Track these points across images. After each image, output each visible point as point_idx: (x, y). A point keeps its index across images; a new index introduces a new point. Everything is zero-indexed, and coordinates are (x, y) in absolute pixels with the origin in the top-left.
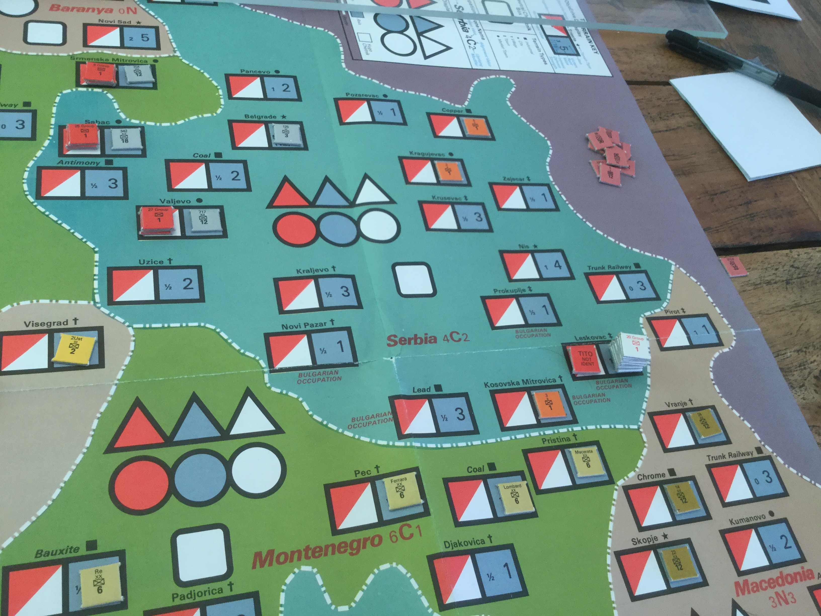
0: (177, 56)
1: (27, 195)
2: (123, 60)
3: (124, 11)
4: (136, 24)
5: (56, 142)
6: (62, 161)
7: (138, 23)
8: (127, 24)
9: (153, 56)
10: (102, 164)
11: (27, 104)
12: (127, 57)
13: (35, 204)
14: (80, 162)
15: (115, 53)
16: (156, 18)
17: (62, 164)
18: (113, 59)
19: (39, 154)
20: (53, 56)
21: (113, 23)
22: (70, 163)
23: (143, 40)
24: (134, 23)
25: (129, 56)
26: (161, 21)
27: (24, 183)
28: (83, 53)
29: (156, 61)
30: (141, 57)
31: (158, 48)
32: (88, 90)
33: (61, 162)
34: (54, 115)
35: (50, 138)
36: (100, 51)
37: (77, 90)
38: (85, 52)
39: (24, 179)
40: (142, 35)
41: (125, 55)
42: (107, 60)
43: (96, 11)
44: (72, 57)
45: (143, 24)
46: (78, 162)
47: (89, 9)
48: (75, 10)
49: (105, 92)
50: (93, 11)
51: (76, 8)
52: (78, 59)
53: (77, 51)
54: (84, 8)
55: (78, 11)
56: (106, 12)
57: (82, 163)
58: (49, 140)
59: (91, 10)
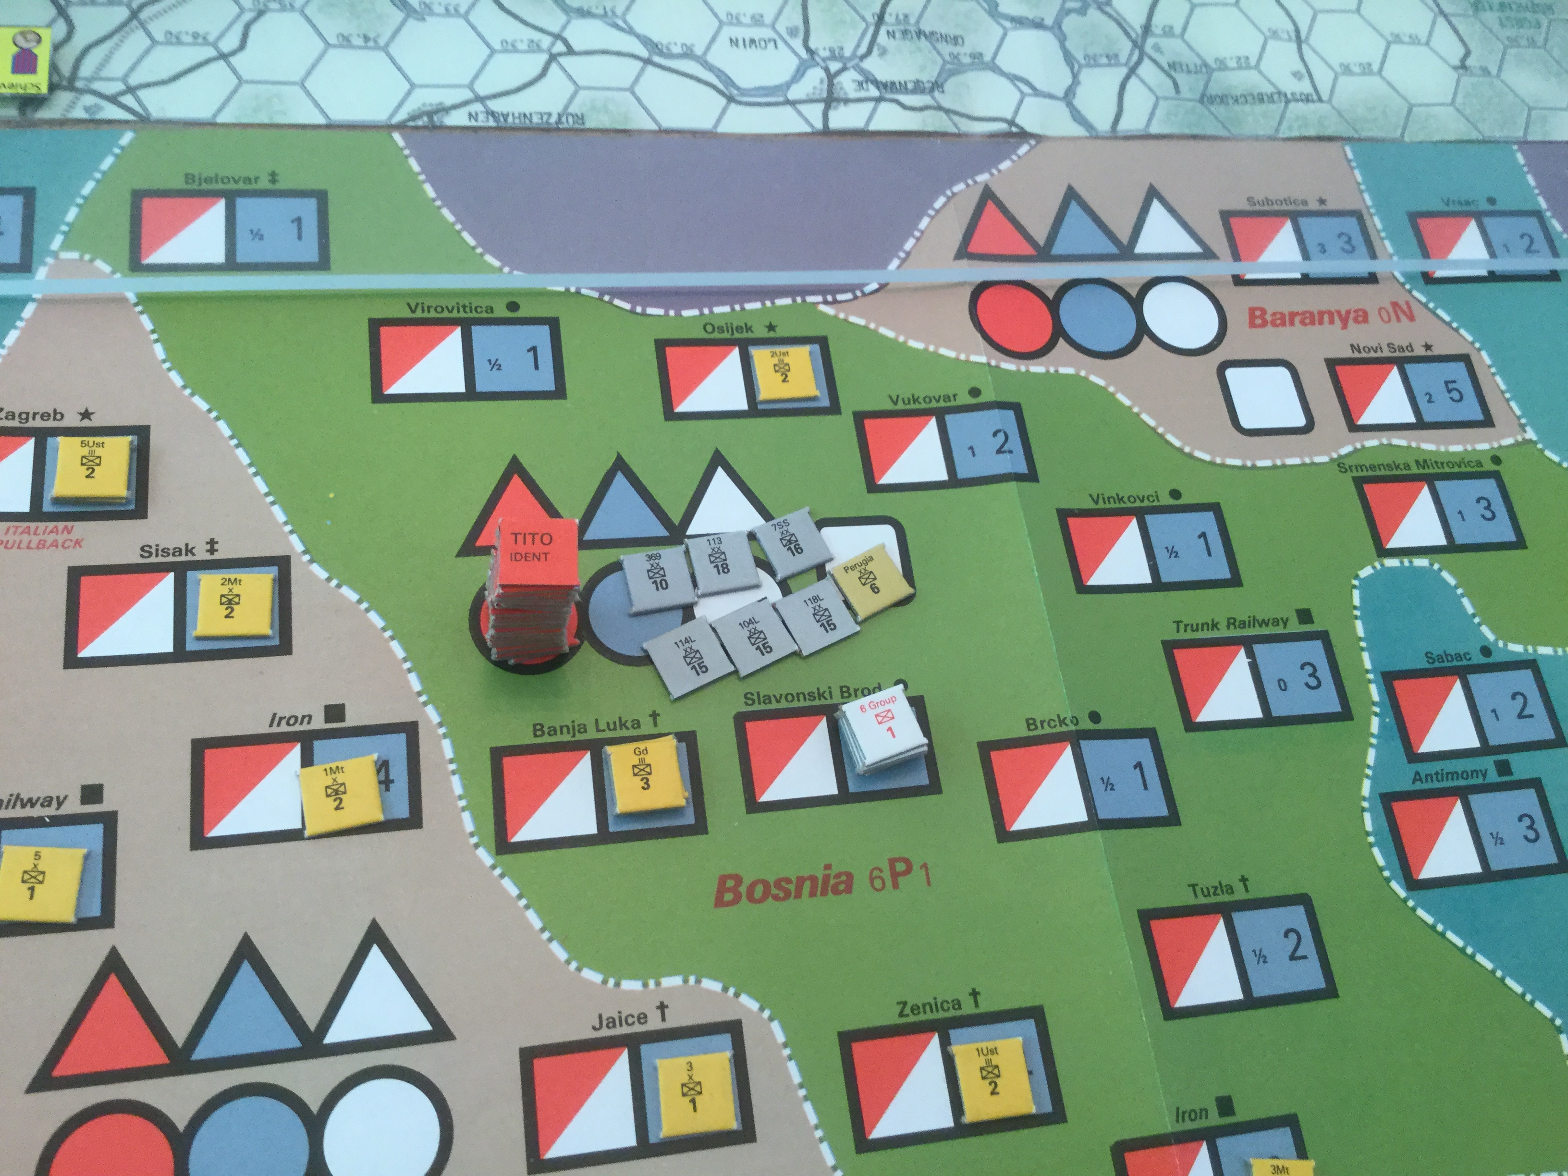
0: (1530, 441)
1: (1388, 880)
2: (1436, 462)
3: (1389, 315)
4: (1423, 352)
5: (1390, 720)
6: (1417, 773)
7: (1428, 347)
8: (1407, 354)
9: (1483, 446)
10: (1493, 777)
11: (1305, 616)
12: (1437, 453)
13: (1411, 903)
14: (1452, 774)
15: (1414, 445)
16: (1456, 330)
17: (1421, 780)
18: (1417, 462)
19: (1371, 757)
20: (1304, 465)
21: (1379, 354)
22: (1434, 777)
23: (1451, 398)
24: (1420, 351)
25: (1442, 449)
26: (1470, 338)
27: (1371, 845)
28: (1356, 450)
29: (1496, 460)
30: (1466, 450)
31: (1488, 422)
32: (1402, 563)
33: (1417, 777)
34: (1363, 644)
35: (1377, 710)
36: (1385, 441)
37: (1382, 565)
38: (1359, 446)
39: (1368, 834)
40: (1447, 383)
41: (1432, 447)
42: (1407, 466)
43: (1337, 319)
44: (1340, 464)
45: (1436, 351)
46: (1447, 774)
47: (1321, 314)
48: (1297, 319)
49: (1436, 566)
50: (1332, 322)
51: (1297, 313)
52: (1354, 468)
53: (1342, 445)
54: (1312, 314)
55: (1303, 323)
56: (1356, 321)
57: (1455, 776)
58: (1376, 714)
59: (1326, 318)
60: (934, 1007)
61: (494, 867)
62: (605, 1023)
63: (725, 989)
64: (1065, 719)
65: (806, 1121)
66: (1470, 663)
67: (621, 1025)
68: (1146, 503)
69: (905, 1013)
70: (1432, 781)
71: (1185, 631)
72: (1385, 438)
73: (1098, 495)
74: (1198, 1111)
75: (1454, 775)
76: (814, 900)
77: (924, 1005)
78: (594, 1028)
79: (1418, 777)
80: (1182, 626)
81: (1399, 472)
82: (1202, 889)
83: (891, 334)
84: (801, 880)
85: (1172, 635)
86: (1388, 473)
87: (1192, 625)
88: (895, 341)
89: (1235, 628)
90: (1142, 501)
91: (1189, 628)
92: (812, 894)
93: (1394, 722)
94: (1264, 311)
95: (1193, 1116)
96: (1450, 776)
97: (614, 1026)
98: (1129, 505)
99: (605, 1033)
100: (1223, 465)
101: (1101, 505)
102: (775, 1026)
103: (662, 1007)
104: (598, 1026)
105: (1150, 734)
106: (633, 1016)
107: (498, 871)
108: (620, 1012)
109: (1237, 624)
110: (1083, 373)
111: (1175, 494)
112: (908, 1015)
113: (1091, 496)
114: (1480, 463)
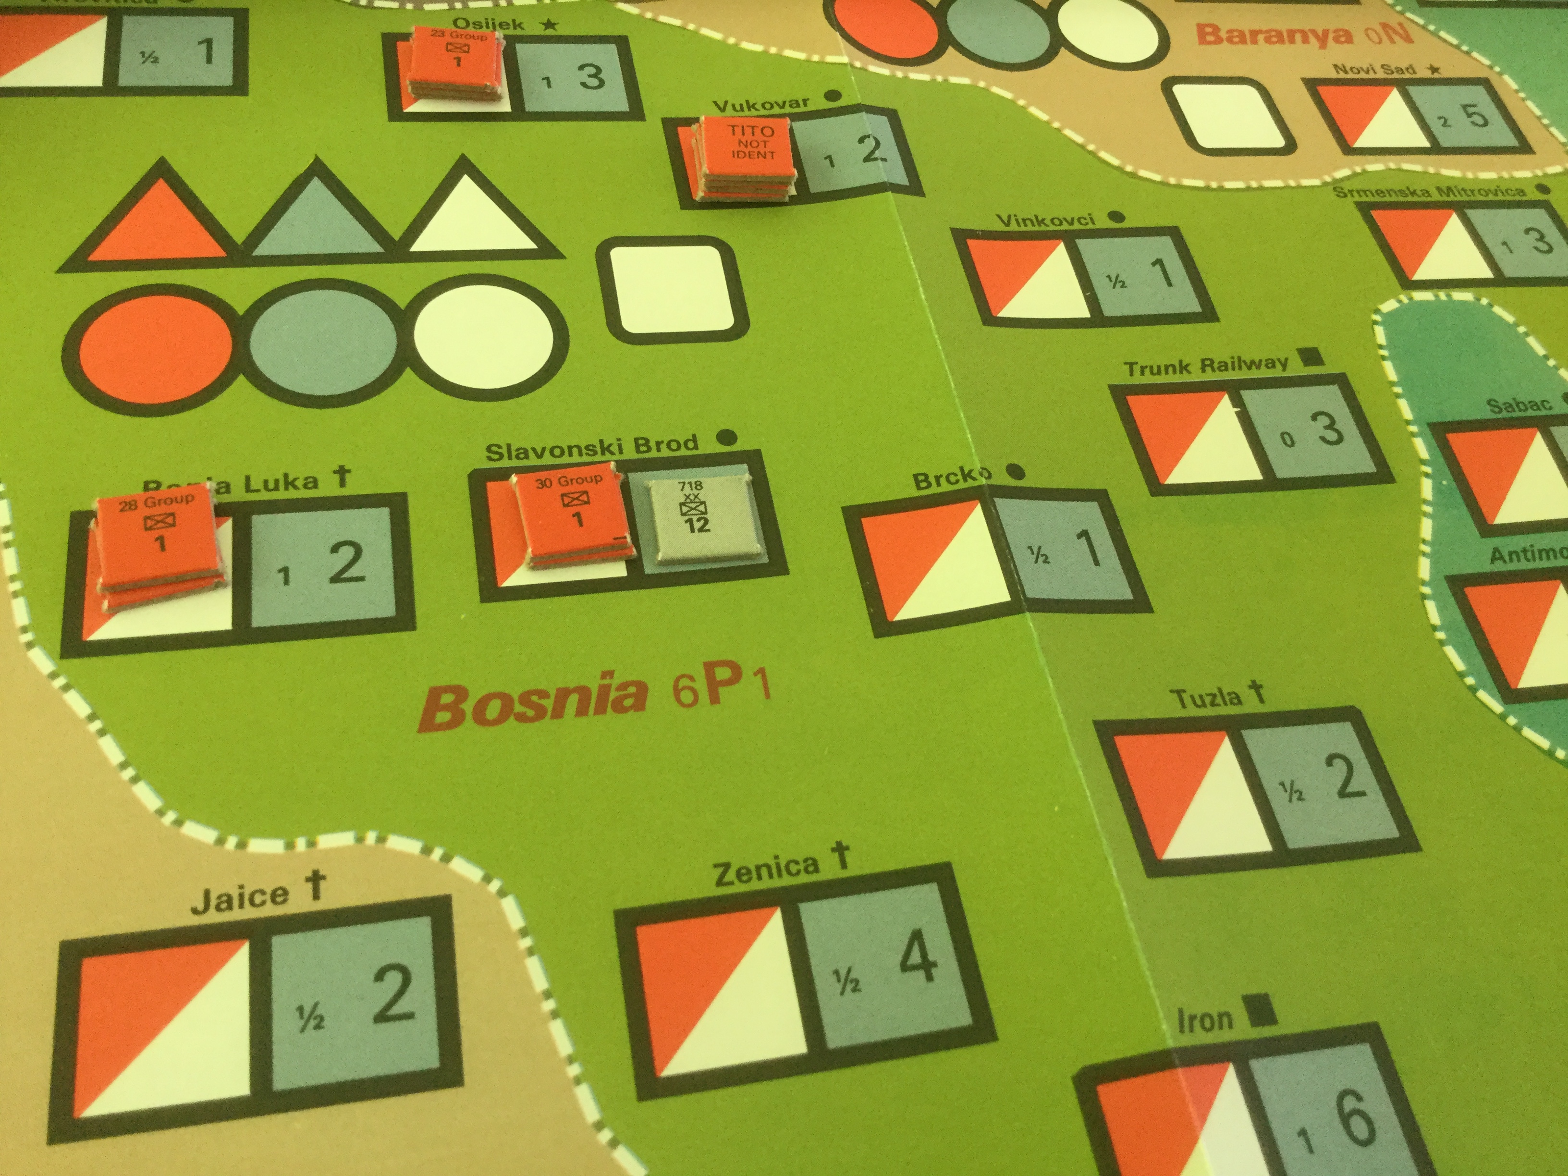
1: (1473, 690)
2: (1464, 190)
3: (1379, 36)
4: (1428, 74)
5: (1448, 482)
6: (1496, 550)
7: (1433, 69)
8: (1408, 75)
11: (1311, 356)
12: (1464, 179)
13: (1512, 721)
15: (1431, 170)
16: (1467, 53)
17: (1502, 558)
18: (1439, 189)
19: (1427, 529)
20: (1288, 187)
21: (1372, 75)
22: (1522, 555)
23: (1475, 123)
24: (1424, 74)
25: (1470, 176)
28: (1355, 175)
29: (1543, 188)
31: (1525, 145)
32: (1437, 296)
34: (1398, 390)
35: (1428, 470)
36: (1392, 166)
37: (1411, 299)
38: (1358, 170)
40: (1464, 108)
41: (1457, 174)
42: (1427, 192)
43: (1312, 39)
44: (1338, 189)
45: (1446, 73)
46: (1540, 551)
47: (1291, 34)
48: (1261, 38)
49: (1484, 301)
50: (1305, 40)
51: (1260, 32)
52: (1355, 194)
53: (1337, 168)
54: (1279, 34)
55: (1268, 40)
56: (1337, 40)
57: (1551, 553)
58: (1427, 475)
59: (1298, 37)
60: (774, 871)
61: (53, 676)
62: (213, 902)
63: (427, 851)
64: (971, 471)
65: (554, 1051)
66: (1549, 413)
67: (241, 906)
68: (1077, 226)
69: (727, 879)
70: (1519, 560)
71: (1142, 373)
72: (1392, 163)
73: (1009, 217)
74: (1216, 1018)
75: (1548, 552)
76: (583, 720)
77: (758, 868)
78: (195, 911)
79: (1497, 555)
80: (1137, 369)
81: (1415, 199)
82: (1192, 697)
83: (717, 36)
84: (563, 694)
85: (1123, 378)
86: (1401, 199)
87: (1151, 367)
88: (723, 43)
89: (1213, 370)
90: (1072, 223)
91: (1147, 371)
92: (581, 711)
93: (1454, 485)
94: (1216, 29)
95: (1207, 1024)
96: (1544, 555)
97: (230, 907)
98: (1052, 228)
99: (213, 917)
100: (1179, 186)
101: (1014, 227)
102: (509, 905)
103: (316, 879)
104: (200, 907)
105: (1101, 497)
106: (263, 892)
107: (60, 681)
108: (241, 887)
109: (1216, 365)
110: (982, 84)
111: (1116, 216)
112: (731, 883)
113: (999, 217)
114: (1522, 191)
